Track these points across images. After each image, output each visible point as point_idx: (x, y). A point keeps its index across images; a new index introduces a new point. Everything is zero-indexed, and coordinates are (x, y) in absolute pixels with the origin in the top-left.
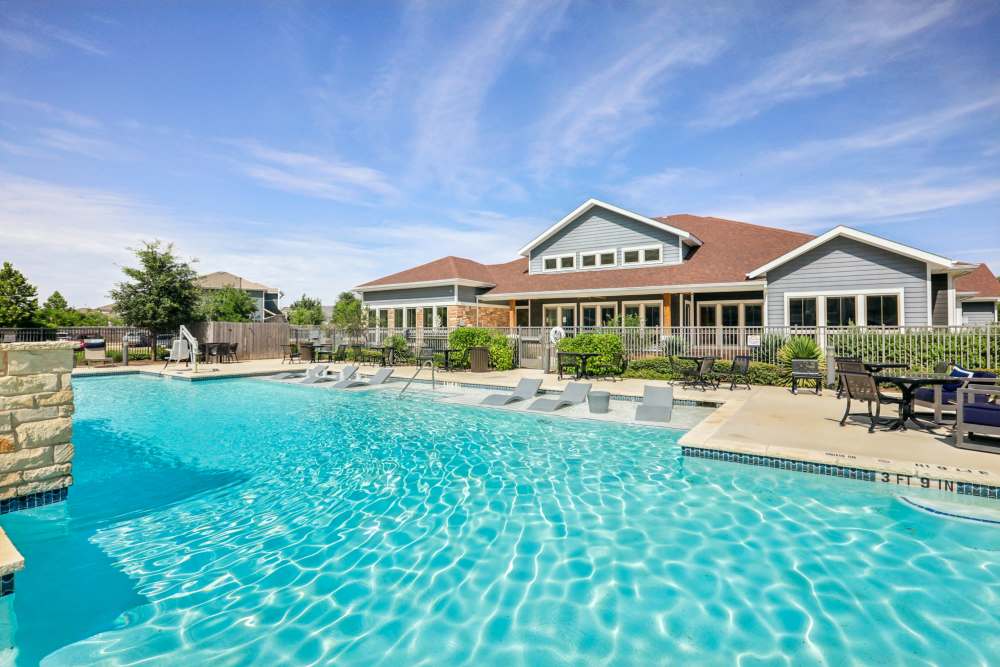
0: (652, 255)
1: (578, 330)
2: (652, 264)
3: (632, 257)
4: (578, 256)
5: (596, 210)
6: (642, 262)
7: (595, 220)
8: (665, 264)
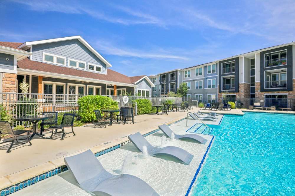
0: (98, 69)
1: (66, 96)
2: (98, 72)
3: (91, 67)
4: (67, 60)
5: (77, 41)
6: (95, 71)
7: (76, 46)
8: (102, 74)
